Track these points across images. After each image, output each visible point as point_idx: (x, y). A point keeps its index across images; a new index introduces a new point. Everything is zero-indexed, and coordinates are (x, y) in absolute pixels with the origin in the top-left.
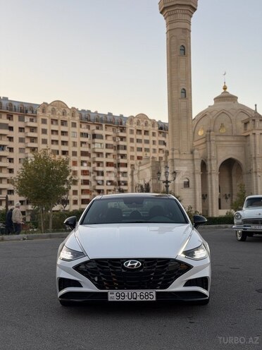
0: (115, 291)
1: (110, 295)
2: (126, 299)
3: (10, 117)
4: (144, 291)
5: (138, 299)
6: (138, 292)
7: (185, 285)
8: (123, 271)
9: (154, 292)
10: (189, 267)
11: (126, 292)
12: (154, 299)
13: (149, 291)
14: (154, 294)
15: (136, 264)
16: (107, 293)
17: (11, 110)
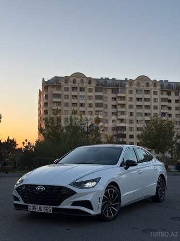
0: (32, 205)
1: (29, 207)
2: (37, 211)
3: (169, 94)
4: (46, 206)
5: (43, 211)
6: (43, 206)
7: (72, 205)
8: (36, 192)
9: (51, 207)
10: (74, 193)
11: (37, 206)
12: (51, 212)
13: (48, 206)
14: (51, 209)
15: (42, 189)
16: (28, 206)
17: (170, 88)
